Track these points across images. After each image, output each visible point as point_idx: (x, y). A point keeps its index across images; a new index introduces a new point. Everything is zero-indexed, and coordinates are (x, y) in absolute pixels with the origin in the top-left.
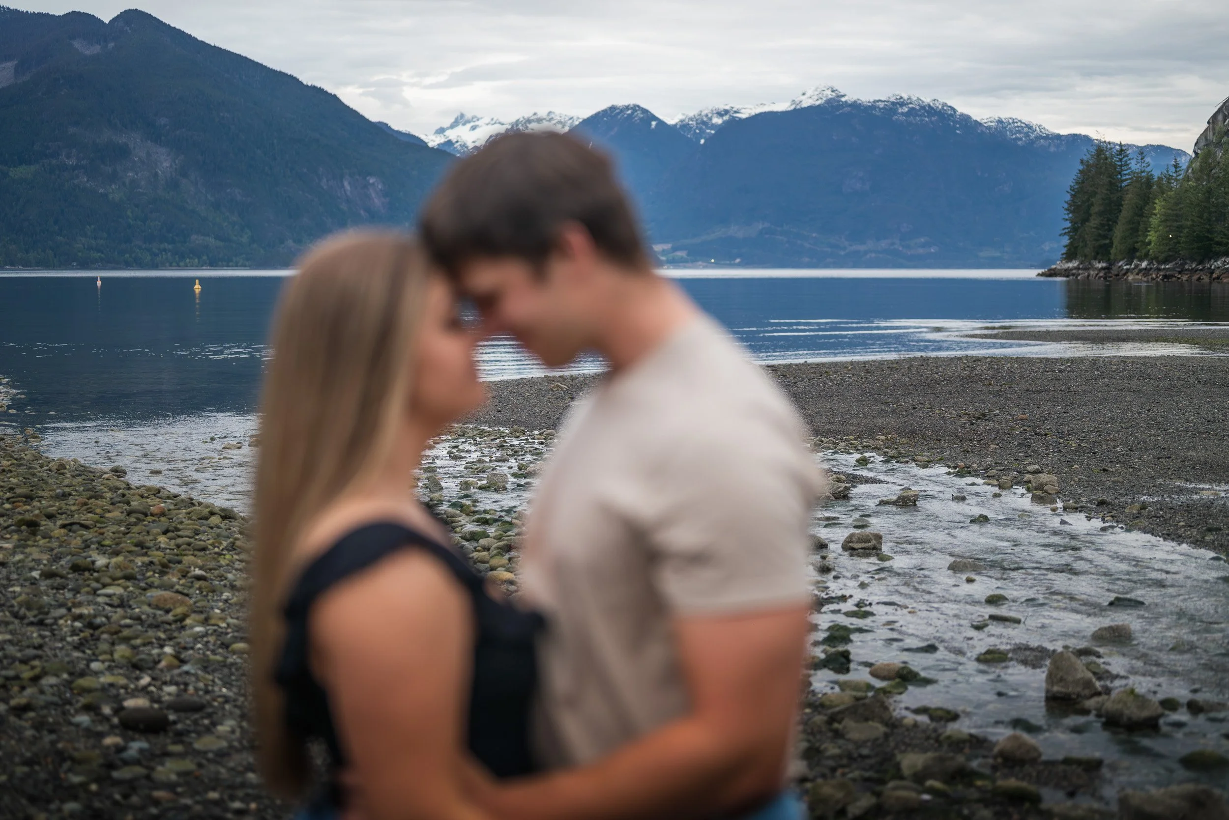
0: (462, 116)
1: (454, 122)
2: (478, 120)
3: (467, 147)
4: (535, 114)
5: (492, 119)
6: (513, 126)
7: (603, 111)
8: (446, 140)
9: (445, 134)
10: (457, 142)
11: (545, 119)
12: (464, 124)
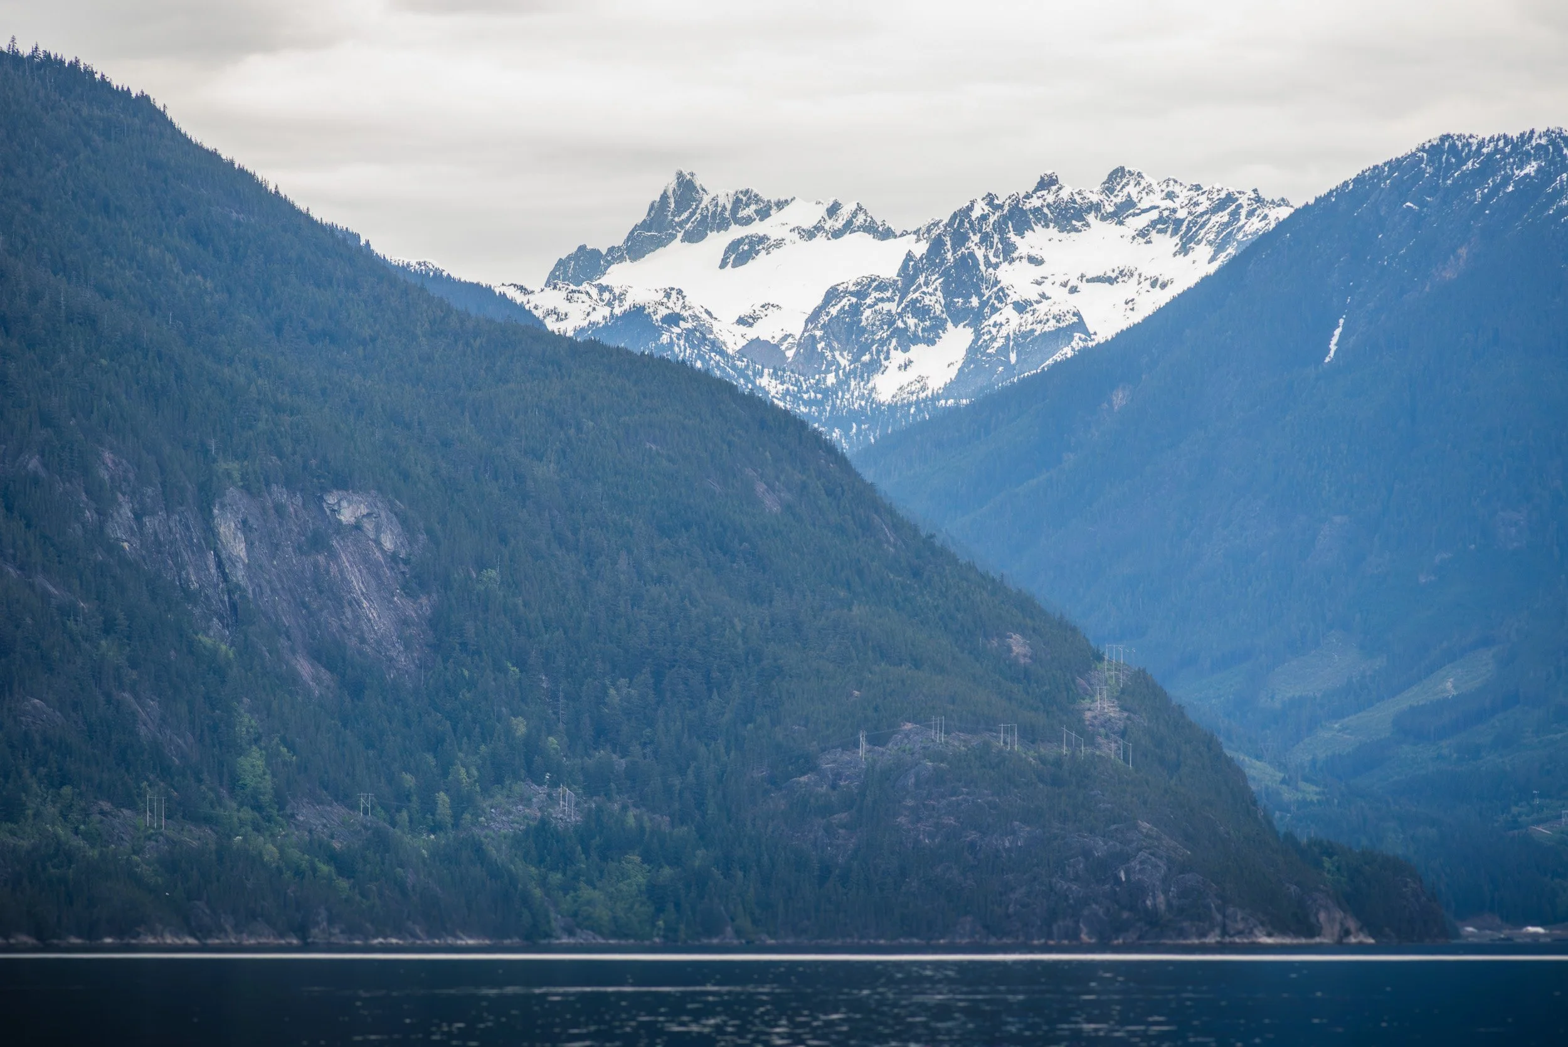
0: (687, 189)
1: (645, 226)
2: (764, 213)
3: (717, 347)
4: (1047, 183)
5: (833, 210)
6: (937, 245)
7: (1395, 165)
8: (618, 311)
9: (604, 281)
10: (673, 319)
11: (1096, 207)
12: (694, 236)
